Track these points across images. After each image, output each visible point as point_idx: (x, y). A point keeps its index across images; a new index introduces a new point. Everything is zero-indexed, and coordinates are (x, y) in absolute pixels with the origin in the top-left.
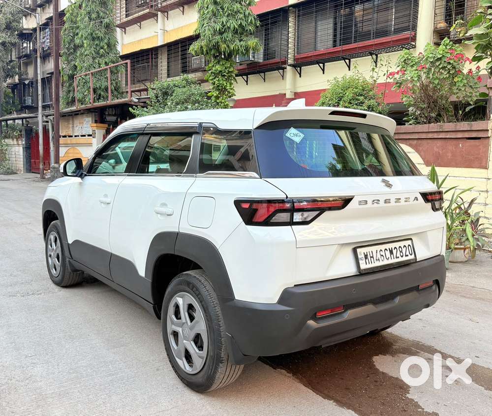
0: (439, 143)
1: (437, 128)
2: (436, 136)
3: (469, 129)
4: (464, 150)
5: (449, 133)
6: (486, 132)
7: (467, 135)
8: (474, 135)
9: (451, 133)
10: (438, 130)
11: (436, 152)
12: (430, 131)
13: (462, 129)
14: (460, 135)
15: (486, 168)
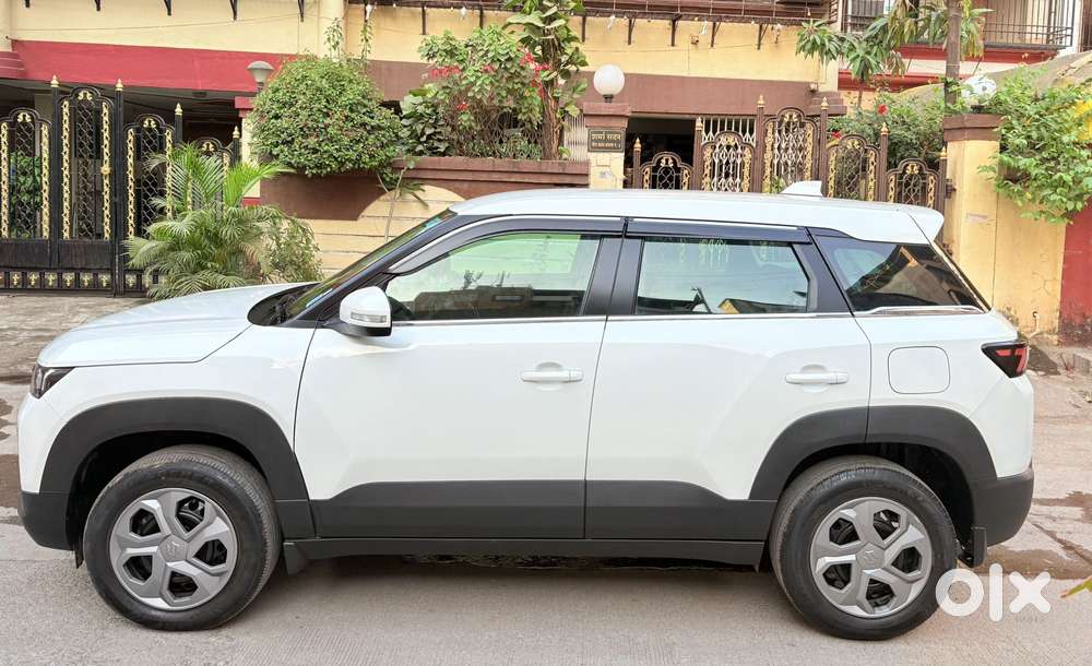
2: (505, 178)
3: (561, 172)
6: (585, 177)
7: (556, 180)
8: (567, 180)
9: (531, 176)
12: (496, 170)
13: (550, 171)
14: (545, 179)
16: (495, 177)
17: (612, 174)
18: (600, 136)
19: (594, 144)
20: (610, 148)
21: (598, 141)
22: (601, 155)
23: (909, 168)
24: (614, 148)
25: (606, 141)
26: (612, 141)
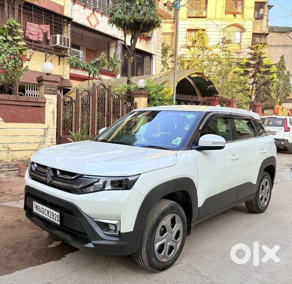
0: (14, 108)
1: (15, 99)
2: (13, 103)
3: (36, 101)
4: (31, 113)
5: (22, 102)
6: (44, 104)
7: (34, 104)
8: (38, 105)
9: (24, 102)
10: (16, 100)
11: (12, 114)
12: (9, 99)
13: (32, 101)
14: (29, 104)
15: (44, 123)
16: (9, 103)
17: (53, 103)
18: (49, 89)
19: (46, 91)
20: (52, 93)
21: (48, 90)
22: (49, 95)
23: (129, 104)
24: (53, 93)
25: (51, 90)
26: (53, 91)
